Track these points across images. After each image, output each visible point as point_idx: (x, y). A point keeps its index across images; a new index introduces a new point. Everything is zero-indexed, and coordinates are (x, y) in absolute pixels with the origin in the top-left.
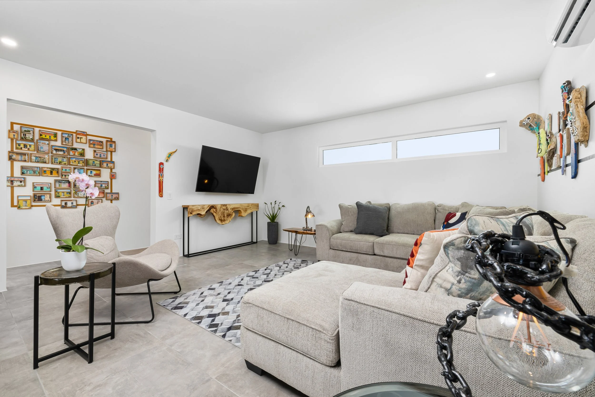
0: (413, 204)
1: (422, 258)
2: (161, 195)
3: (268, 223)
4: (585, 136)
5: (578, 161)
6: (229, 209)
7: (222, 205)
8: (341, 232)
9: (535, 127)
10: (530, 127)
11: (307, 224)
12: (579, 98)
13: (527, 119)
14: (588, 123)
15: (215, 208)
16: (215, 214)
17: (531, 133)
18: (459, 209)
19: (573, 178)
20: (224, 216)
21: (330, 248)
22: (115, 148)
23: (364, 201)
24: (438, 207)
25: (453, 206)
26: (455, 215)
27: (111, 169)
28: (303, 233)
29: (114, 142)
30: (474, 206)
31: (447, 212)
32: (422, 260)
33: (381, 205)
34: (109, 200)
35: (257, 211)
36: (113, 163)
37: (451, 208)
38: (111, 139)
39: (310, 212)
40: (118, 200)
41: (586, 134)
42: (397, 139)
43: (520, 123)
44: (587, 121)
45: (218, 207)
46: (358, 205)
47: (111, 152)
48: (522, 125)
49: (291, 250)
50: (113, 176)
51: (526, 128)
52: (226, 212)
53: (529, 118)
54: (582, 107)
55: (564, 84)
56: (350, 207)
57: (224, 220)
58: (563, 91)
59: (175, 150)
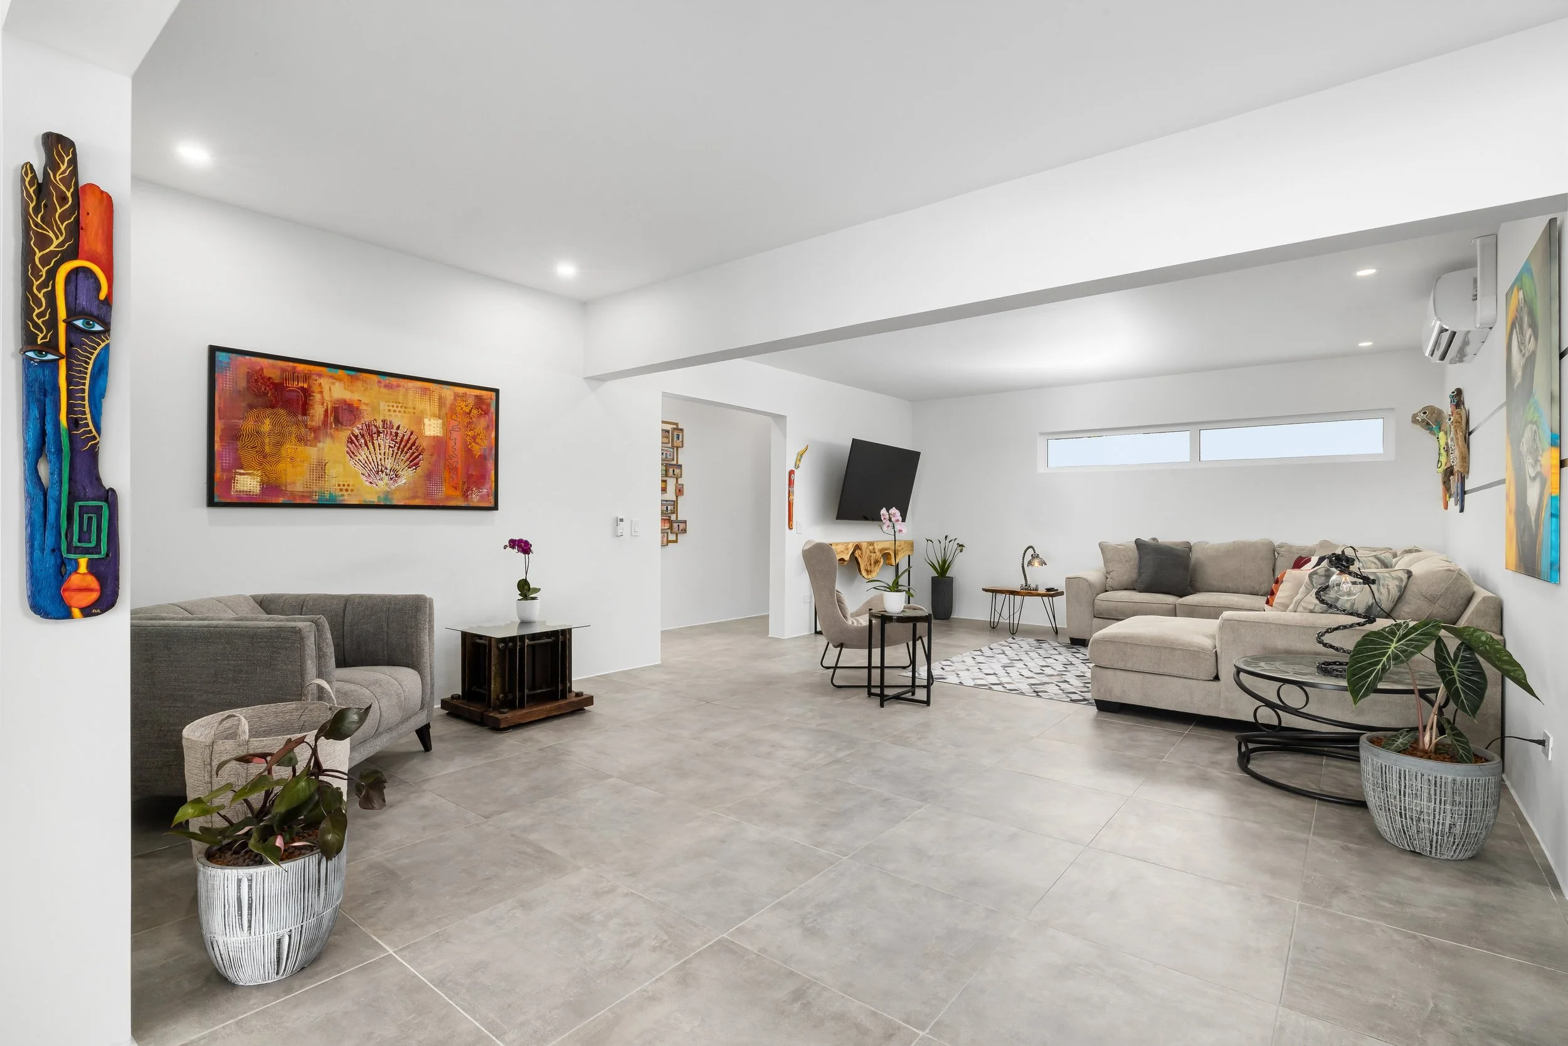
0: (1234, 542)
1: (1283, 595)
2: (790, 528)
3: (933, 578)
4: (1465, 467)
5: (1464, 493)
6: (877, 551)
7: (868, 542)
8: (1107, 591)
9: (1434, 426)
10: (1427, 425)
11: (1026, 579)
12: (1459, 422)
13: (1421, 414)
14: (1467, 453)
15: (860, 549)
16: (860, 560)
17: (1430, 435)
18: (1315, 551)
19: (1460, 512)
20: (871, 565)
21: (1095, 617)
22: (682, 442)
23: (1146, 538)
24: (1279, 549)
25: (1306, 547)
26: (1309, 560)
27: (677, 479)
28: (1023, 595)
29: (682, 430)
30: (1339, 546)
31: (1297, 556)
32: (1283, 597)
33: (1178, 544)
34: (674, 533)
35: (909, 556)
36: (680, 467)
37: (1302, 550)
38: (677, 424)
39: (1038, 556)
40: (686, 532)
41: (1465, 464)
42: (1201, 427)
43: (1413, 418)
44: (1467, 450)
45: (864, 546)
46: (1139, 544)
47: (677, 448)
48: (1415, 420)
49: (994, 628)
50: (680, 491)
51: (1422, 426)
52: (873, 555)
53: (1425, 413)
54: (1461, 434)
55: (1453, 393)
56: (1121, 547)
57: (871, 571)
58: (1451, 402)
59: (804, 448)
